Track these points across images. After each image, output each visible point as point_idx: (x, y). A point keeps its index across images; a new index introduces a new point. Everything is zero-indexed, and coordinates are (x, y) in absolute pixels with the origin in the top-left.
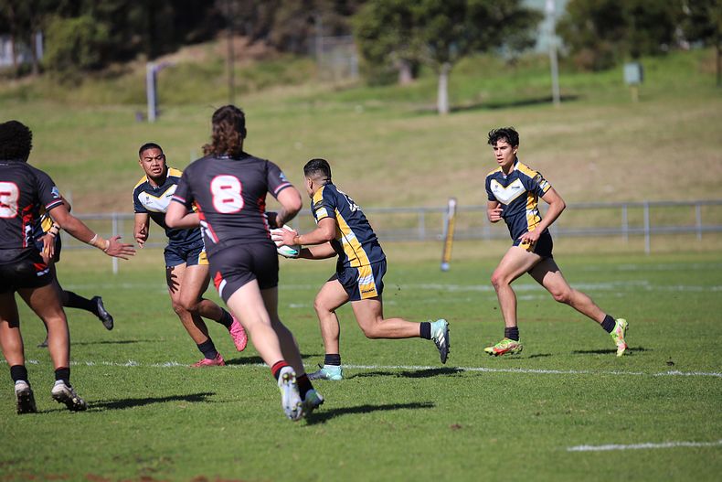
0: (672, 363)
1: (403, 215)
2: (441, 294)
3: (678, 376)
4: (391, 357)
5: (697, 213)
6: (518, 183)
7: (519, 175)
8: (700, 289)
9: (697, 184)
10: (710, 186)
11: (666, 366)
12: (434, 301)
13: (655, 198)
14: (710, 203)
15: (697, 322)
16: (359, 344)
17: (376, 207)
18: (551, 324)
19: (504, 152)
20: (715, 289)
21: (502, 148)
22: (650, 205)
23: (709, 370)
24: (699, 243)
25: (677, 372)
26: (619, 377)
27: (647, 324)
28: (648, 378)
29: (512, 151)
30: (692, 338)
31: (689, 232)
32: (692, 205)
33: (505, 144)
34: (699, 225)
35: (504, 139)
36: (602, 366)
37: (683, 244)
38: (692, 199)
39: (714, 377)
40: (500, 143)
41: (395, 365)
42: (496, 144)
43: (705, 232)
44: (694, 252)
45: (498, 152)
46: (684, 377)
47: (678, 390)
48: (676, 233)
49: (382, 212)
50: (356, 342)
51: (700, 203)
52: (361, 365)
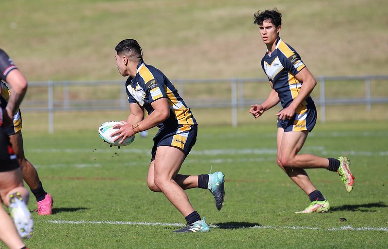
0: (345, 219)
1: (107, 88)
2: (140, 157)
3: (350, 230)
4: (96, 213)
5: (367, 87)
6: (277, 60)
7: (278, 53)
8: (369, 154)
9: (367, 61)
10: (378, 63)
11: (339, 222)
12: (134, 164)
13: (330, 74)
14: (379, 79)
15: (367, 183)
16: (68, 202)
17: (83, 80)
18: (238, 185)
19: (269, 31)
20: (382, 154)
21: (267, 28)
22: (326, 80)
23: (377, 226)
24: (369, 114)
25: (349, 227)
26: (298, 232)
27: (323, 184)
28: (324, 232)
29: (276, 31)
30: (362, 197)
31: (360, 104)
32: (363, 80)
33: (270, 24)
34: (368, 98)
35: (270, 20)
36: (283, 221)
37: (355, 114)
38: (362, 74)
39: (382, 232)
40: (266, 23)
41: (99, 220)
42: (262, 24)
43: (374, 104)
44: (363, 121)
45: (263, 31)
46: (355, 231)
47: (350, 243)
48: (347, 105)
49: (88, 85)
50: (65, 200)
51: (369, 78)
52: (69, 220)
